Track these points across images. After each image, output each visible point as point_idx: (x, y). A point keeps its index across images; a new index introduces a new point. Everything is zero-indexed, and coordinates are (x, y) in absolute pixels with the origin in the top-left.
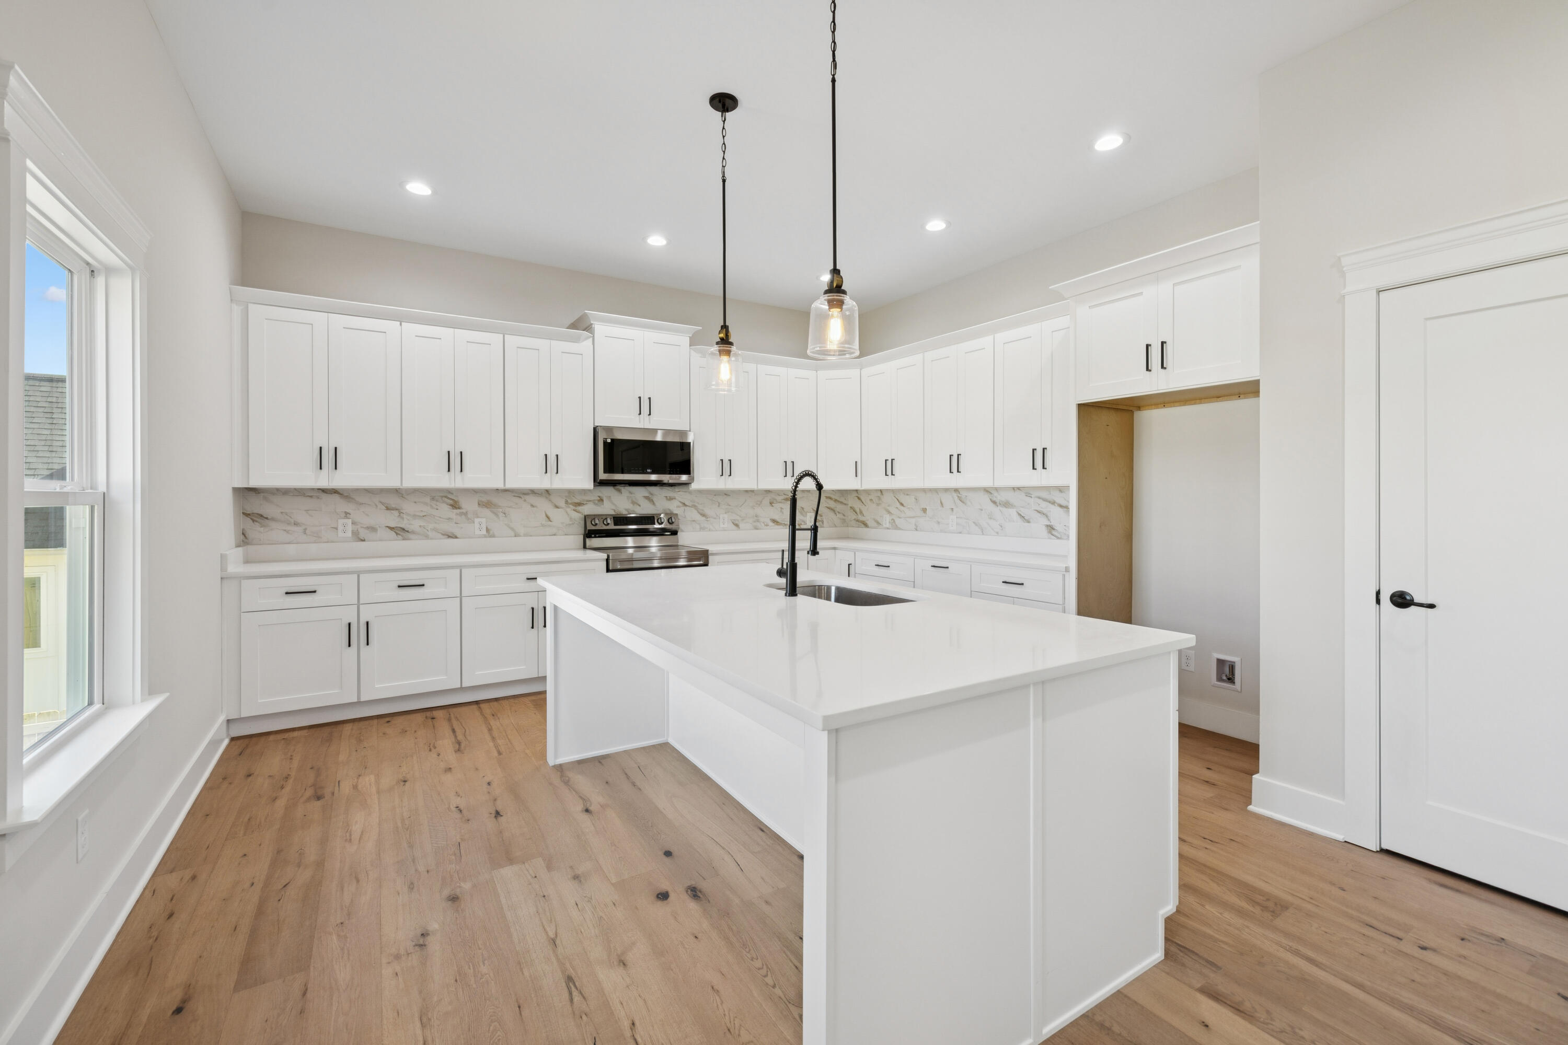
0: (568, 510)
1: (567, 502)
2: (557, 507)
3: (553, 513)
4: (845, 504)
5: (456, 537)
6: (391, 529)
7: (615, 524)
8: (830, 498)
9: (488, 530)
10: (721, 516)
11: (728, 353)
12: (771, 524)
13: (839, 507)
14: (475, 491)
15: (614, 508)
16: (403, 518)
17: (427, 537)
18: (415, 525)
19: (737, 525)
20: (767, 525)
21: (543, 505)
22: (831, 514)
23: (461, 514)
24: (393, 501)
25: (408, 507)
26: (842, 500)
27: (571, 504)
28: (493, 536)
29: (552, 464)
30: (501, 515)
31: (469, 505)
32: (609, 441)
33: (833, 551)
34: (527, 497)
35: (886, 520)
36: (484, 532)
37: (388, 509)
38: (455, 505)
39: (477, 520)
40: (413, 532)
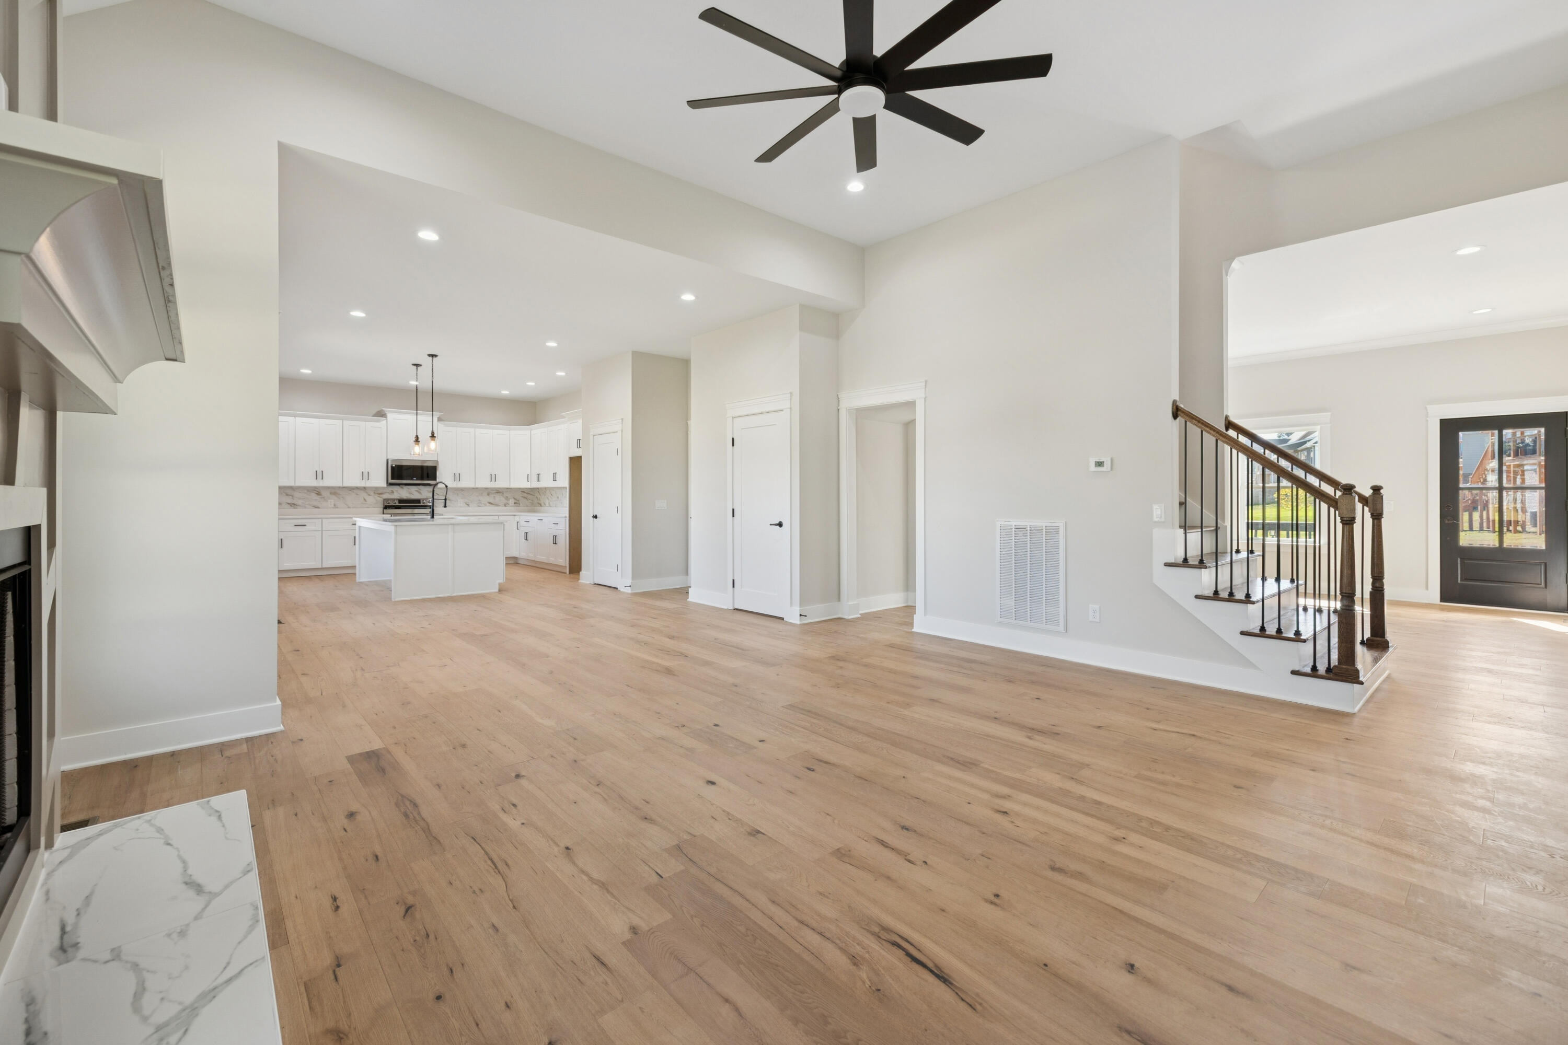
0: (376, 496)
1: (374, 493)
2: (370, 495)
3: (367, 498)
4: (533, 495)
5: (319, 508)
6: (288, 504)
7: (399, 503)
8: (524, 492)
9: (335, 505)
10: (459, 500)
11: (418, 444)
12: (488, 504)
13: (529, 496)
14: (328, 488)
15: (399, 495)
16: (294, 499)
17: (305, 508)
18: (300, 502)
19: (468, 505)
20: (486, 505)
21: (363, 494)
22: (525, 500)
23: (322, 497)
24: (289, 492)
25: (296, 494)
26: (531, 493)
27: (377, 494)
28: (337, 508)
29: (365, 476)
30: (341, 498)
31: (325, 494)
32: (394, 466)
33: (513, 516)
34: (354, 490)
35: (547, 502)
36: (333, 506)
37: (287, 495)
38: (319, 494)
39: (329, 501)
40: (299, 506)
